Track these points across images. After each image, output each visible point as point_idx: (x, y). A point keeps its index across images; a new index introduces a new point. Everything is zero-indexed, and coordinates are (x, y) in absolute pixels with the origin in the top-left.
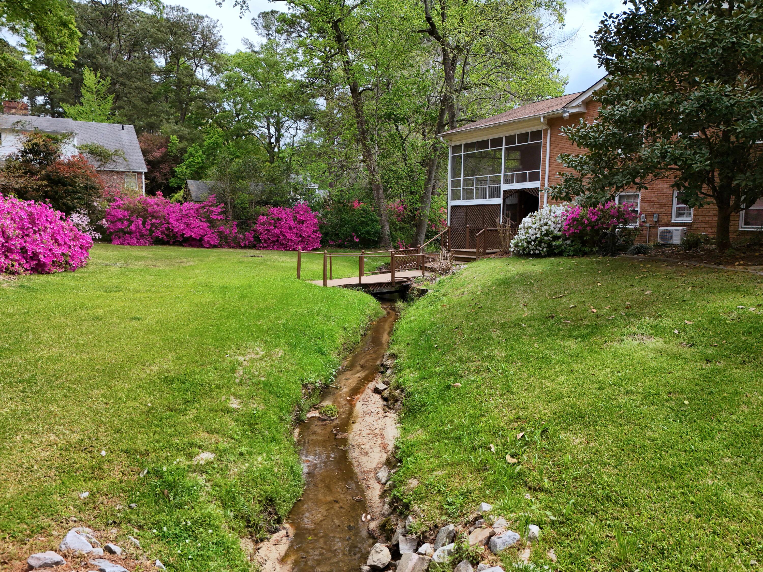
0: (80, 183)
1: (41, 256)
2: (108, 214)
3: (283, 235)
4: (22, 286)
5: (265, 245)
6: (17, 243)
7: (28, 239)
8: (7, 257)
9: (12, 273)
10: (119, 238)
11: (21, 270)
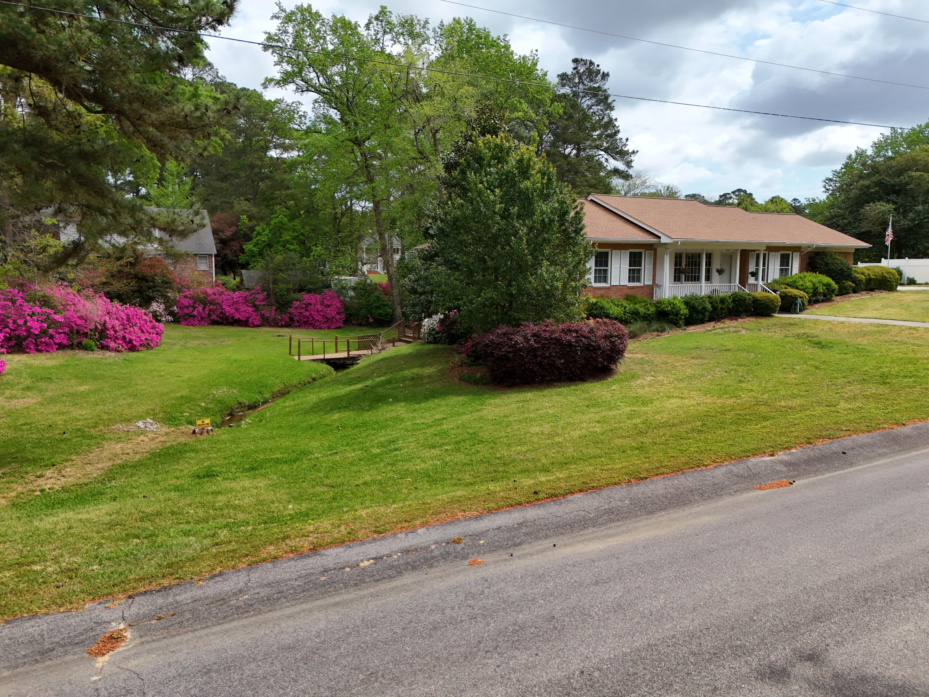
0: (158, 279)
1: (134, 342)
2: (179, 302)
3: (312, 317)
4: (125, 360)
5: (297, 324)
6: (120, 334)
7: (127, 331)
8: (115, 342)
9: (119, 351)
10: (186, 320)
11: (123, 349)
